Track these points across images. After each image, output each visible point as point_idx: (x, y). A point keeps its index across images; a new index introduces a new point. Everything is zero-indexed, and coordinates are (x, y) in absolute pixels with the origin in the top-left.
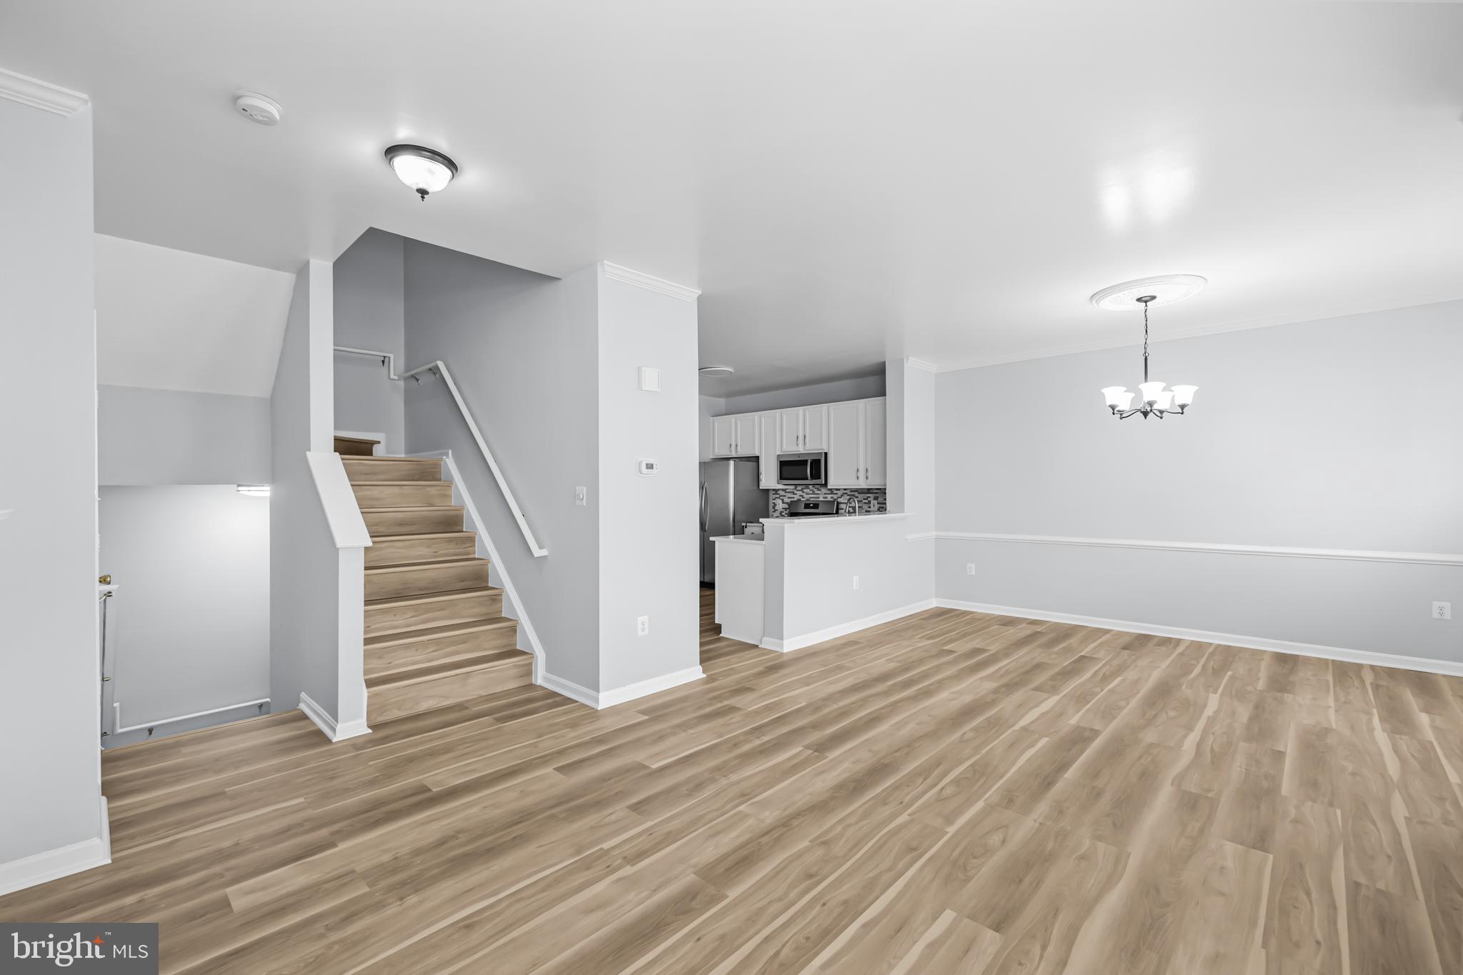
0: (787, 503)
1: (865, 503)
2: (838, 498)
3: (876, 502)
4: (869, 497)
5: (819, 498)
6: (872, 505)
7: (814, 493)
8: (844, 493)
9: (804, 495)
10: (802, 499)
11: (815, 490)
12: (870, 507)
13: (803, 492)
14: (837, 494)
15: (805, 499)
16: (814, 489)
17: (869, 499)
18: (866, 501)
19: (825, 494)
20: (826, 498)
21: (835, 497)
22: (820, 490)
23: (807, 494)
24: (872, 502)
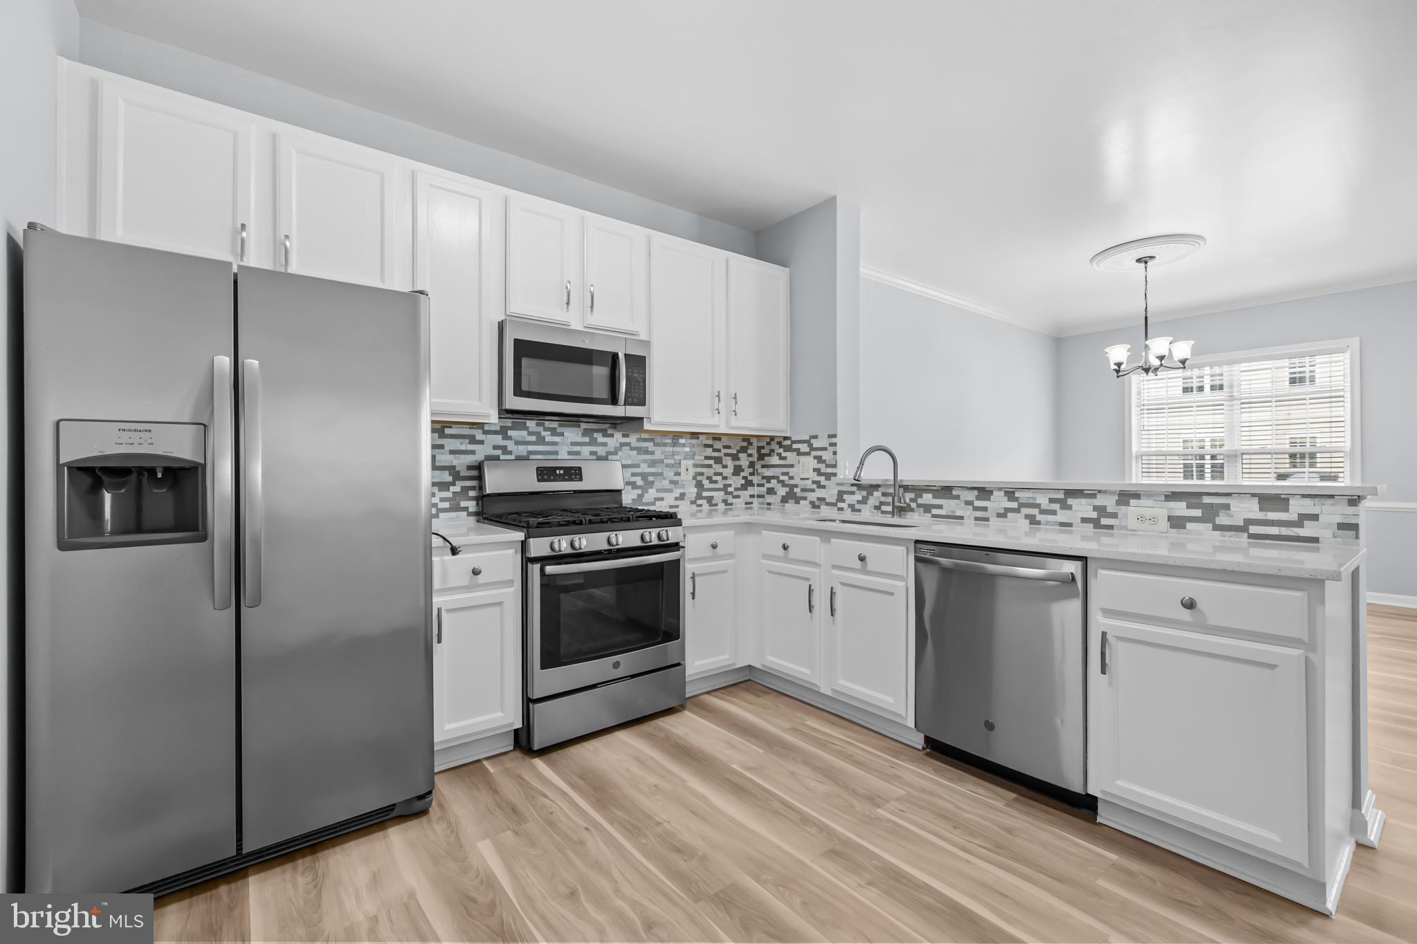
0: (451, 469)
1: (667, 466)
2: (608, 453)
3: (690, 462)
4: (678, 453)
5: (556, 453)
6: (683, 470)
7: (541, 440)
8: (622, 445)
9: (510, 445)
10: (502, 457)
11: (543, 433)
12: (678, 474)
13: (506, 437)
14: (605, 444)
15: (513, 457)
16: (541, 429)
17: (676, 457)
18: (672, 462)
19: (573, 444)
20: (578, 453)
21: (601, 451)
22: (562, 434)
23: (517, 443)
24: (684, 463)
